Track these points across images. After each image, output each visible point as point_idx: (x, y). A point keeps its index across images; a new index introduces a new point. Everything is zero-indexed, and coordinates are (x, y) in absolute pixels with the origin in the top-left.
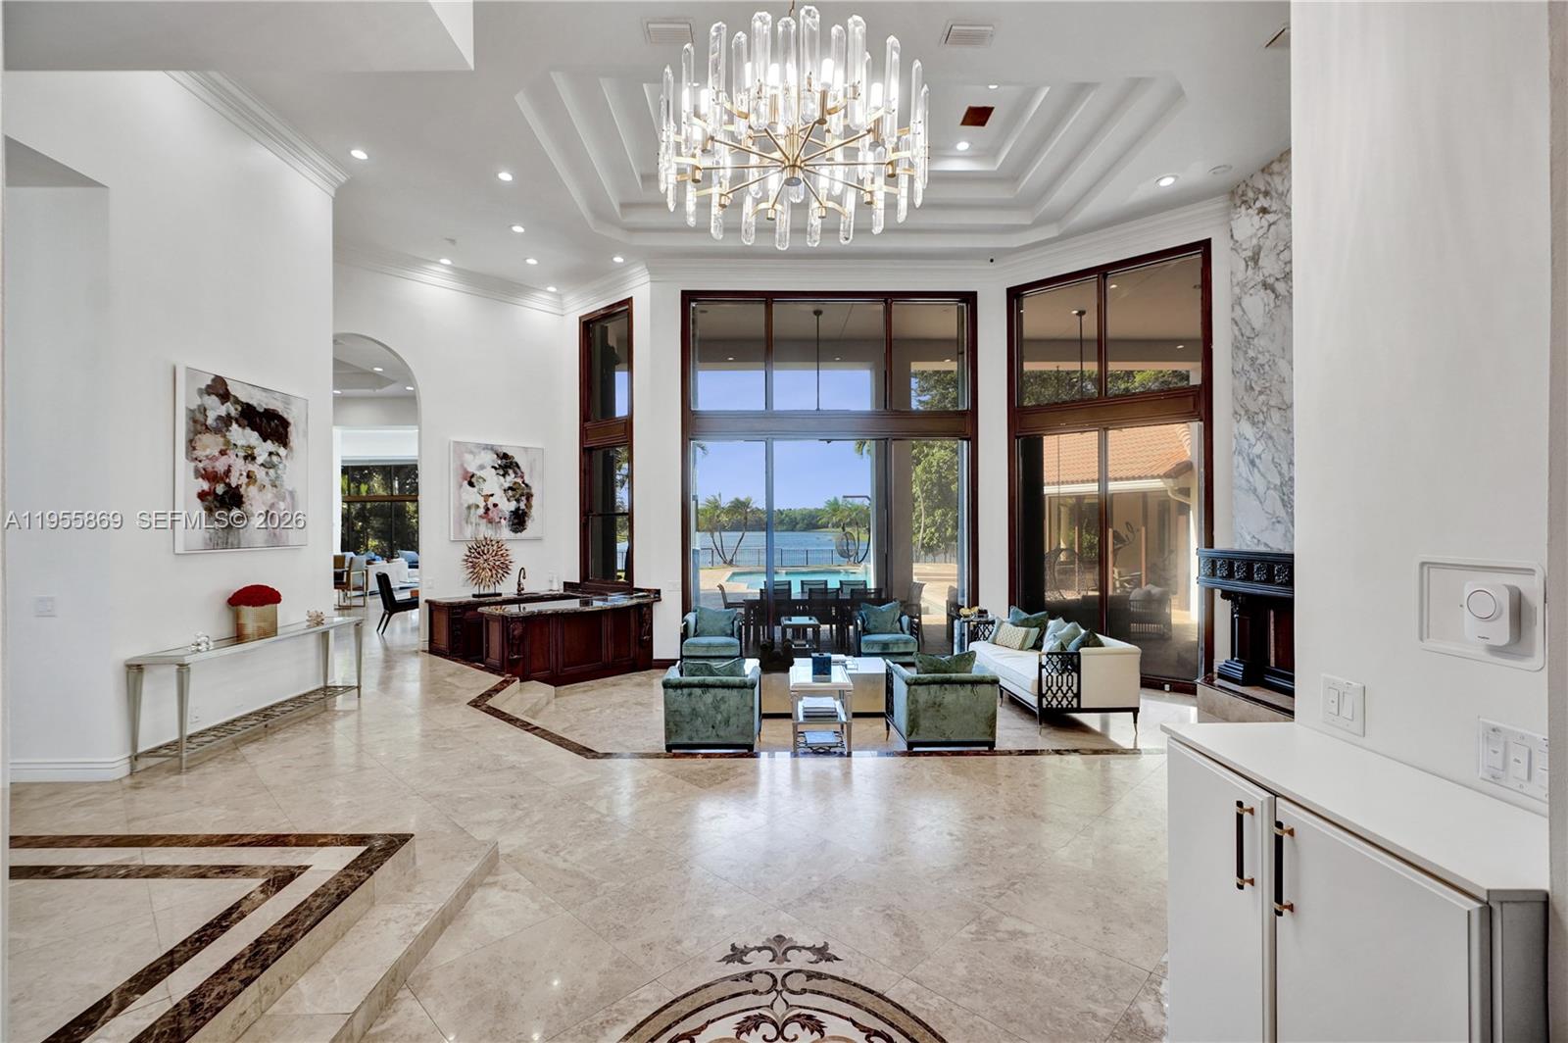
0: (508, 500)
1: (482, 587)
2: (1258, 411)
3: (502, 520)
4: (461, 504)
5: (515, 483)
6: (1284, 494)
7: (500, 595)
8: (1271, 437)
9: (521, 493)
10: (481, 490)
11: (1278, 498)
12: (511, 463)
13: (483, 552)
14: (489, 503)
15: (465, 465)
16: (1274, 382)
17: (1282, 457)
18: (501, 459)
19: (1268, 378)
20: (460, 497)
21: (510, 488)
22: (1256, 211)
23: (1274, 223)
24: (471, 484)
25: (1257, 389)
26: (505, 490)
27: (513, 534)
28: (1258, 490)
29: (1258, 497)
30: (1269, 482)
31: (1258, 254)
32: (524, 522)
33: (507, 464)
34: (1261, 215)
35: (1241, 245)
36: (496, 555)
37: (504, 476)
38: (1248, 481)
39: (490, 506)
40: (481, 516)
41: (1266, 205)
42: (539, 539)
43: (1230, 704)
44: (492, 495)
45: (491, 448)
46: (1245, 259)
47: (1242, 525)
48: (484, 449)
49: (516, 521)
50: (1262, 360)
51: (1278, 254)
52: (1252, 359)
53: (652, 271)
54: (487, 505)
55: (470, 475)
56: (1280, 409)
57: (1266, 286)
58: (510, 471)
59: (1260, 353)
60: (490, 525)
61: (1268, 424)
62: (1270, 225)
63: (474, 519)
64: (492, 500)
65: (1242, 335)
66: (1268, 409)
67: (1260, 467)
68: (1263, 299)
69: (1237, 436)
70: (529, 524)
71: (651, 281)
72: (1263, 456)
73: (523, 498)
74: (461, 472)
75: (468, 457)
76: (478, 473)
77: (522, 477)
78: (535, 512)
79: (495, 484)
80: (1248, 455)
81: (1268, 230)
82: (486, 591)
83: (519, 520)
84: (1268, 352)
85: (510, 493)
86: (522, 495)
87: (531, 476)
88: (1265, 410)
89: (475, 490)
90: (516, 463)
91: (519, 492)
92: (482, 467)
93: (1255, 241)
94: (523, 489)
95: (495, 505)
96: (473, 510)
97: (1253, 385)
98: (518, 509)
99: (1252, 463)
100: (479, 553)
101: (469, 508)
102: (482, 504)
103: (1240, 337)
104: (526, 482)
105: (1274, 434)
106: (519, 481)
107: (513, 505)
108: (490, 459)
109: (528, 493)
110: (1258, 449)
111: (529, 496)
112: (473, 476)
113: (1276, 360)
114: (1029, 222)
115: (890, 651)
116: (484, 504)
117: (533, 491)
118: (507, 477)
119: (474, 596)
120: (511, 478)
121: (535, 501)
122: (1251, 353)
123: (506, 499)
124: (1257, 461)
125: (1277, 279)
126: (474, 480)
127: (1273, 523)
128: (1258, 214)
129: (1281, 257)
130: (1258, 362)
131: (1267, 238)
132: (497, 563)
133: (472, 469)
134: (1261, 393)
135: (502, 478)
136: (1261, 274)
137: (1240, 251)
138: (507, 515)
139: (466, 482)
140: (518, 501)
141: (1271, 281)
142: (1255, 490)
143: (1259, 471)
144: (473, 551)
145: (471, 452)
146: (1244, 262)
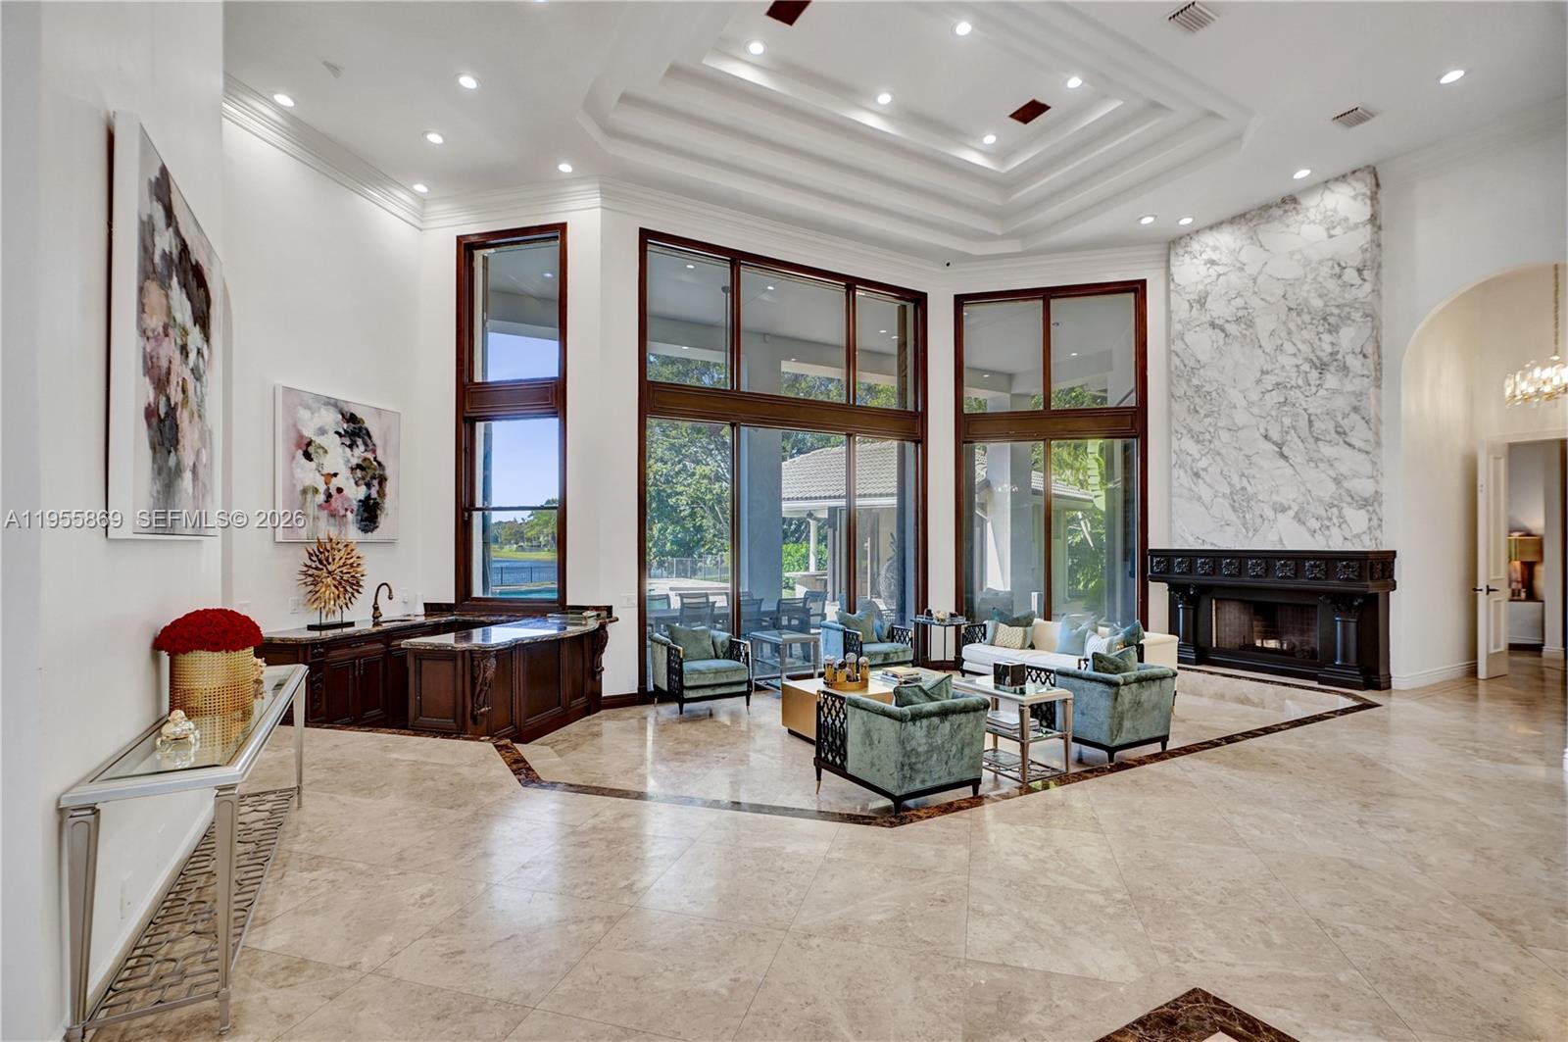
0: (356, 483)
1: (324, 614)
2: (1203, 430)
3: (349, 513)
4: (294, 486)
5: (365, 459)
6: (1234, 501)
7: (351, 624)
8: (1219, 454)
9: (371, 473)
10: (320, 466)
11: (1227, 505)
12: (360, 429)
13: (327, 560)
14: (331, 486)
15: (300, 427)
16: (1222, 408)
17: (1232, 470)
18: (348, 422)
19: (1217, 404)
20: (292, 475)
21: (359, 466)
22: (1203, 262)
23: (1224, 274)
24: (308, 456)
25: (1202, 412)
26: (352, 469)
27: (361, 534)
28: (1203, 498)
29: (1204, 505)
30: (1216, 491)
31: (1205, 298)
32: (376, 517)
33: (355, 430)
34: (1209, 265)
35: (1184, 288)
36: (344, 565)
37: (351, 447)
38: (1191, 490)
39: (333, 491)
40: (320, 506)
41: (1215, 258)
42: (391, 543)
43: (1204, 681)
44: (335, 475)
45: (335, 404)
46: (1189, 301)
47: (1184, 527)
48: (325, 404)
49: (366, 515)
50: (1208, 388)
51: (1229, 301)
52: (1197, 386)
53: (605, 194)
54: (328, 489)
55: (306, 441)
56: (1230, 430)
57: (1213, 325)
58: (359, 442)
59: (1206, 382)
60: (332, 520)
61: (1216, 442)
62: (1219, 275)
63: (311, 510)
64: (335, 482)
65: (1185, 366)
66: (1216, 430)
67: (1207, 479)
68: (1210, 337)
69: (1178, 451)
70: (382, 520)
71: (602, 207)
72: (1209, 469)
73: (375, 482)
74: (293, 436)
75: (304, 414)
76: (318, 440)
77: (374, 451)
78: (389, 503)
79: (338, 458)
80: (1192, 469)
81: (1217, 279)
82: (332, 620)
83: (369, 514)
84: (1217, 381)
85: (359, 473)
86: (373, 478)
87: (385, 451)
88: (1212, 430)
89: (313, 465)
90: (367, 430)
91: (370, 472)
92: (322, 431)
93: (1201, 287)
94: (375, 469)
95: (340, 490)
96: (309, 496)
97: (1198, 408)
98: (368, 497)
99: (1197, 475)
100: (321, 562)
101: (304, 492)
102: (322, 488)
103: (1183, 368)
104: (379, 459)
105: (1223, 451)
106: (370, 456)
107: (361, 492)
108: (331, 419)
109: (381, 475)
110: (1204, 463)
111: (382, 480)
112: (309, 444)
113: (1226, 389)
114: (999, 233)
115: (890, 661)
116: (325, 487)
117: (388, 472)
118: (356, 451)
119: (311, 628)
120: (360, 450)
121: (389, 487)
122: (1195, 382)
123: (352, 482)
124: (1202, 474)
125: (1227, 321)
126: (311, 450)
127: (1221, 526)
128: (1205, 264)
129: (1233, 302)
130: (1204, 389)
131: (1217, 285)
132: (346, 577)
133: (309, 432)
134: (1206, 416)
135: (348, 450)
136: (1208, 315)
137: (1183, 294)
138: (355, 505)
139: (300, 453)
140: (369, 486)
141: (1220, 322)
142: (1200, 498)
143: (1205, 482)
144: (314, 558)
145: (308, 407)
146: (1187, 304)
